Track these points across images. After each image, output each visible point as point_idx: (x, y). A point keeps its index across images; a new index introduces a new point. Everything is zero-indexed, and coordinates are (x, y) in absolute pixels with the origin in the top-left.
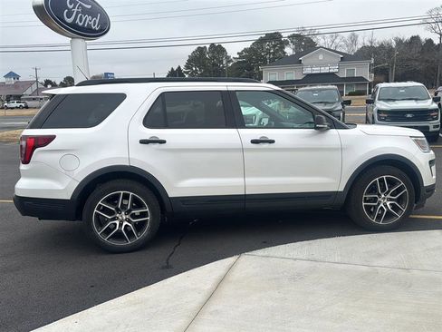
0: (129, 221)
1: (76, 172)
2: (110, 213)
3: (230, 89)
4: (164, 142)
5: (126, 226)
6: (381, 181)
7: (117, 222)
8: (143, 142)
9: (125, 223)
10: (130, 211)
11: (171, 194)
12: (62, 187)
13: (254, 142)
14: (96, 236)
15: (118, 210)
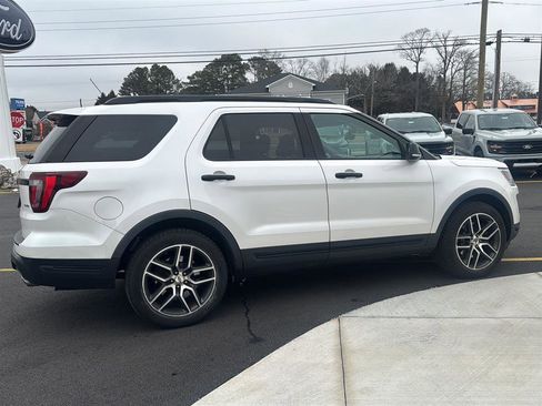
0: (188, 284)
1: (119, 221)
2: (165, 273)
3: (304, 111)
4: (232, 178)
5: (185, 290)
6: (474, 219)
7: (174, 286)
8: (205, 178)
9: (183, 287)
10: (190, 270)
11: (243, 245)
12: (98, 243)
13: (339, 176)
14: (147, 306)
15: (174, 269)
